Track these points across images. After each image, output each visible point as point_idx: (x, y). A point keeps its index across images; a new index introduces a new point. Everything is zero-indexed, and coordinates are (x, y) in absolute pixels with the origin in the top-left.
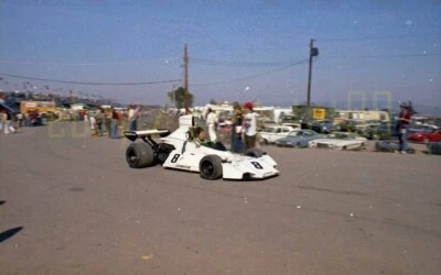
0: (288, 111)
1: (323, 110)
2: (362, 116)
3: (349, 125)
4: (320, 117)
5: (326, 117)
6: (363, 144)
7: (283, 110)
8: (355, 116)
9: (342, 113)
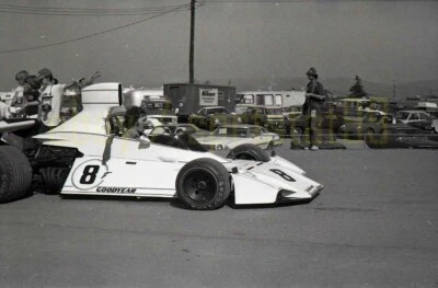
0: (157, 95)
1: (215, 91)
2: (278, 100)
3: (257, 115)
4: (210, 102)
5: (220, 103)
6: (271, 144)
7: (147, 93)
8: (268, 101)
9: (248, 96)
